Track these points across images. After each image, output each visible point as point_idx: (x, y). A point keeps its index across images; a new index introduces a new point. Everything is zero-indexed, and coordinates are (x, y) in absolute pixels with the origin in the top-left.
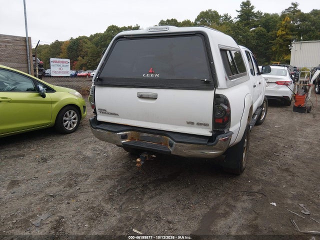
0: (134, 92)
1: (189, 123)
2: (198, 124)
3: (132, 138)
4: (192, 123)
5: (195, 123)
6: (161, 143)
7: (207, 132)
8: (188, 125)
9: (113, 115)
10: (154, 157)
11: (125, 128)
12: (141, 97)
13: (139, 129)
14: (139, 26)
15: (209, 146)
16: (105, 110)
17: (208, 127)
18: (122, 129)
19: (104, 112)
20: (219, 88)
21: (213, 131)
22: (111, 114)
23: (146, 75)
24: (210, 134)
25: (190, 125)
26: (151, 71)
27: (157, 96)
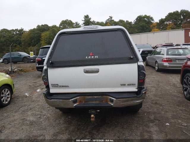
0: (81, 69)
1: (121, 85)
2: (128, 85)
3: (80, 101)
4: (124, 85)
5: (126, 85)
6: (103, 101)
7: (134, 89)
8: (122, 86)
9: (64, 87)
10: (98, 112)
11: (75, 95)
12: (87, 72)
13: (86, 94)
14: (23, 29)
15: (138, 97)
16: (57, 85)
17: (135, 86)
18: (73, 96)
19: (56, 86)
20: (140, 61)
21: (138, 88)
22: (63, 86)
23: (88, 57)
24: (136, 90)
25: (123, 86)
26: (91, 54)
27: (99, 70)
